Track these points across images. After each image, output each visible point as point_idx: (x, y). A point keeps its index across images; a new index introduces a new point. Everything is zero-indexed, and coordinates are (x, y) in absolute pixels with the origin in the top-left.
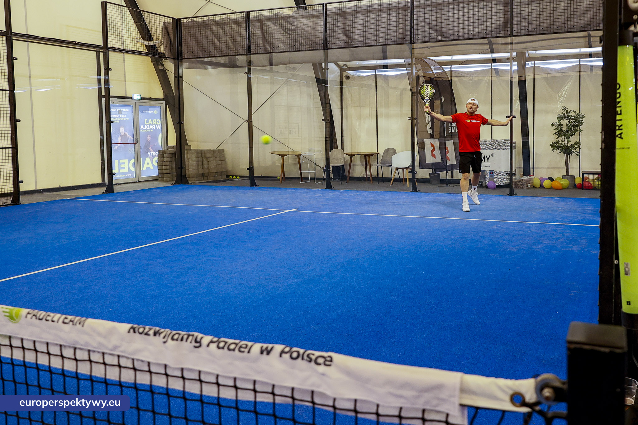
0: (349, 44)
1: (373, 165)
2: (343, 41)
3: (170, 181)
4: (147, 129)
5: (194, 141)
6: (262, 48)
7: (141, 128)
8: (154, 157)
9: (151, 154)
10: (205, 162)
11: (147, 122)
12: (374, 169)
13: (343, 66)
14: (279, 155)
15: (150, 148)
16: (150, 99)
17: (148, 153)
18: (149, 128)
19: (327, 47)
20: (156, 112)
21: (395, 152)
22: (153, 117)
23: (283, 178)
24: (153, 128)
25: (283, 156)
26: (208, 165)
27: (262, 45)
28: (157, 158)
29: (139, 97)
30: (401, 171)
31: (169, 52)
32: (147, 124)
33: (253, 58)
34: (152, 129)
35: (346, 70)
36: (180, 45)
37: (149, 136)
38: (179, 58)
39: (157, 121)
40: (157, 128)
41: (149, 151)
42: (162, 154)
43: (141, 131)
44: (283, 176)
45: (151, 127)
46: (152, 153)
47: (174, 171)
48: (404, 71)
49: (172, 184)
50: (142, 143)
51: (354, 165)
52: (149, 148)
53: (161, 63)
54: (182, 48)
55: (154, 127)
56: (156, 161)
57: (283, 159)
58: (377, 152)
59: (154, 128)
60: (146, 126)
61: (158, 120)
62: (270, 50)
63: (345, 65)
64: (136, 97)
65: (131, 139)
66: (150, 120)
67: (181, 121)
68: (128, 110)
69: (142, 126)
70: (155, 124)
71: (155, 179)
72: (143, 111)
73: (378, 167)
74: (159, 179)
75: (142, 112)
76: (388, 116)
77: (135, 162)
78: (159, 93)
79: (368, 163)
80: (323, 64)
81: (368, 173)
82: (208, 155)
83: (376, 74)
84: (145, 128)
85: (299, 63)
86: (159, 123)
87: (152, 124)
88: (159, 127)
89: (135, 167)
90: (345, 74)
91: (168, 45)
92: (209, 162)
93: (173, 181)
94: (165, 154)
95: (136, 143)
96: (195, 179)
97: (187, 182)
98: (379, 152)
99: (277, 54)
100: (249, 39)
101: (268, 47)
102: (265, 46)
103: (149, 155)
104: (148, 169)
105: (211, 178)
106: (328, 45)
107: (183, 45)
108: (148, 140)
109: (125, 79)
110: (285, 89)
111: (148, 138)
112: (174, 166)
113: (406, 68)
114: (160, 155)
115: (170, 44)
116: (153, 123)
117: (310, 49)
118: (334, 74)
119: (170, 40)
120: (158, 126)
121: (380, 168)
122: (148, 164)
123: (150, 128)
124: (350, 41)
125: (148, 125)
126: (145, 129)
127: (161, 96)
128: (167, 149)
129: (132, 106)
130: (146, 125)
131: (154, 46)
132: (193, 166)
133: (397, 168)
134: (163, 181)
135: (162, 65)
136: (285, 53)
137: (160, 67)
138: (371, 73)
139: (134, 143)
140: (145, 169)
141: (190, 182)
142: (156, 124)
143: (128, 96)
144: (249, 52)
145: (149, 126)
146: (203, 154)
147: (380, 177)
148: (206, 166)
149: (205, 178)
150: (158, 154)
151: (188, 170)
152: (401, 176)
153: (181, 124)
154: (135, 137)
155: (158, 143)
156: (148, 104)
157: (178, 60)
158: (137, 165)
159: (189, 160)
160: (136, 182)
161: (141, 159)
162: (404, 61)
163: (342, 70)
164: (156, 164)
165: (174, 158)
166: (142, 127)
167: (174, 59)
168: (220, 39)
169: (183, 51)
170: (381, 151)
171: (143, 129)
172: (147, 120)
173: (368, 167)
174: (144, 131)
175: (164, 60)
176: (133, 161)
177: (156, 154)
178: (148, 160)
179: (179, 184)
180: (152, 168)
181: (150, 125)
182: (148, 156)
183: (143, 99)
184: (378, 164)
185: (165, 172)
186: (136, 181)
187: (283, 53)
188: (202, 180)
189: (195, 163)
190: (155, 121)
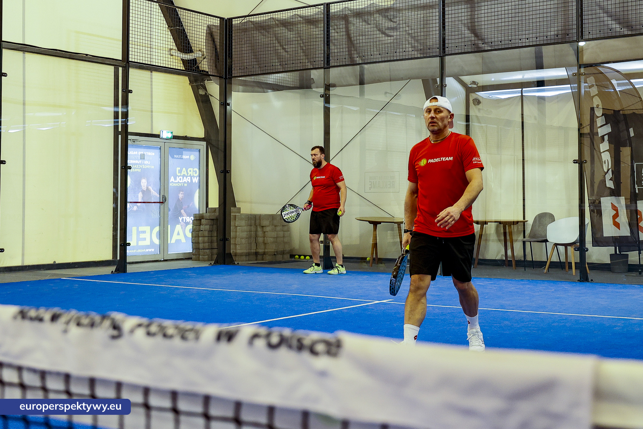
0: (478, 47)
1: (517, 240)
2: (469, 43)
3: (208, 260)
4: (179, 182)
5: (245, 202)
6: (347, 57)
7: (171, 181)
8: (187, 224)
9: (183, 220)
10: (260, 233)
11: (180, 171)
12: (518, 246)
13: (470, 84)
14: (370, 222)
15: (182, 211)
16: (185, 138)
17: (179, 218)
18: (181, 181)
19: (445, 52)
20: (192, 157)
21: (551, 218)
22: (188, 165)
23: (374, 259)
24: (188, 182)
25: (375, 224)
26: (264, 237)
27: (347, 53)
28: (192, 225)
29: (170, 136)
30: (562, 249)
31: (214, 68)
32: (179, 174)
33: (334, 72)
34: (186, 182)
35: (474, 90)
36: (229, 57)
37: (181, 192)
38: (228, 76)
39: (193, 171)
40: (194, 182)
41: (181, 215)
42: (198, 220)
43: (171, 184)
44: (374, 256)
45: (185, 180)
46: (184, 218)
47: (215, 245)
48: (566, 89)
49: (211, 263)
50: (171, 202)
51: (486, 240)
52: (180, 211)
53: (202, 85)
54: (232, 62)
55: (189, 179)
56: (190, 229)
57: (375, 229)
58: (524, 218)
59: (190, 182)
60: (177, 177)
61: (195, 169)
62: (358, 60)
63: (474, 83)
64: (166, 135)
65: (155, 196)
66: (184, 169)
67: (227, 169)
68: (154, 154)
69: (172, 177)
70: (190, 174)
71: (187, 257)
72: (175, 156)
73: (524, 243)
74: (193, 257)
75: (173, 157)
76: (543, 162)
77: (160, 231)
78: (199, 130)
79: (508, 238)
80: (438, 80)
81: (509, 253)
82: (265, 223)
83: (522, 96)
84: (176, 180)
85: (402, 79)
86: (196, 173)
87: (186, 175)
88: (196, 180)
89: (160, 239)
90: (472, 96)
91: (214, 58)
92: (266, 233)
93: (212, 260)
94: (202, 220)
95: (162, 203)
96: (244, 258)
97: (232, 262)
98: (526, 220)
99: (369, 65)
100: (328, 45)
101: (356, 56)
102: (351, 54)
103: (181, 221)
104: (178, 241)
105: (268, 258)
106: (446, 49)
107: (234, 56)
108: (180, 199)
109: (152, 108)
110: (380, 119)
111: (181, 196)
112: (215, 239)
113: (569, 86)
114: (195, 221)
115: (216, 55)
116: (188, 173)
117: (419, 56)
118: (457, 97)
119: (216, 49)
120: (195, 178)
121: (528, 244)
122: (178, 234)
123: (183, 182)
124: (480, 42)
125: (180, 176)
126: (176, 183)
127: (201, 133)
128: (206, 212)
129: (160, 148)
130: (179, 176)
131: (194, 61)
132: (243, 238)
133: (556, 245)
134: (199, 261)
135: (205, 88)
136: (381, 64)
137: (201, 92)
138: (515, 93)
139: (160, 202)
140: (173, 241)
141: (236, 263)
142: (192, 175)
143: (154, 133)
144: (327, 65)
145: (182, 177)
146: (258, 222)
147: (528, 260)
148: (260, 240)
149: (260, 257)
150: (193, 219)
151: (235, 244)
152: (563, 259)
153: (227, 174)
154: (162, 194)
155: (194, 204)
156: (182, 146)
157: (226, 78)
158: (163, 235)
159: (236, 229)
160: (161, 261)
161: (169, 226)
162: (567, 74)
163: (469, 90)
164: (190, 235)
165: (215, 226)
166: (172, 179)
167: (221, 77)
168: (286, 47)
169: (233, 66)
170: (530, 219)
171: (174, 183)
172: (179, 168)
173: (509, 244)
174: (175, 185)
175: (207, 81)
176: (157, 229)
177: (190, 219)
178: (178, 228)
179: (221, 264)
180: (183, 240)
181: (184, 176)
182: (178, 223)
183: (175, 137)
184: (524, 237)
185: (201, 246)
186: (160, 259)
187: (377, 64)
188: (254, 261)
189: (244, 234)
190: (190, 171)
